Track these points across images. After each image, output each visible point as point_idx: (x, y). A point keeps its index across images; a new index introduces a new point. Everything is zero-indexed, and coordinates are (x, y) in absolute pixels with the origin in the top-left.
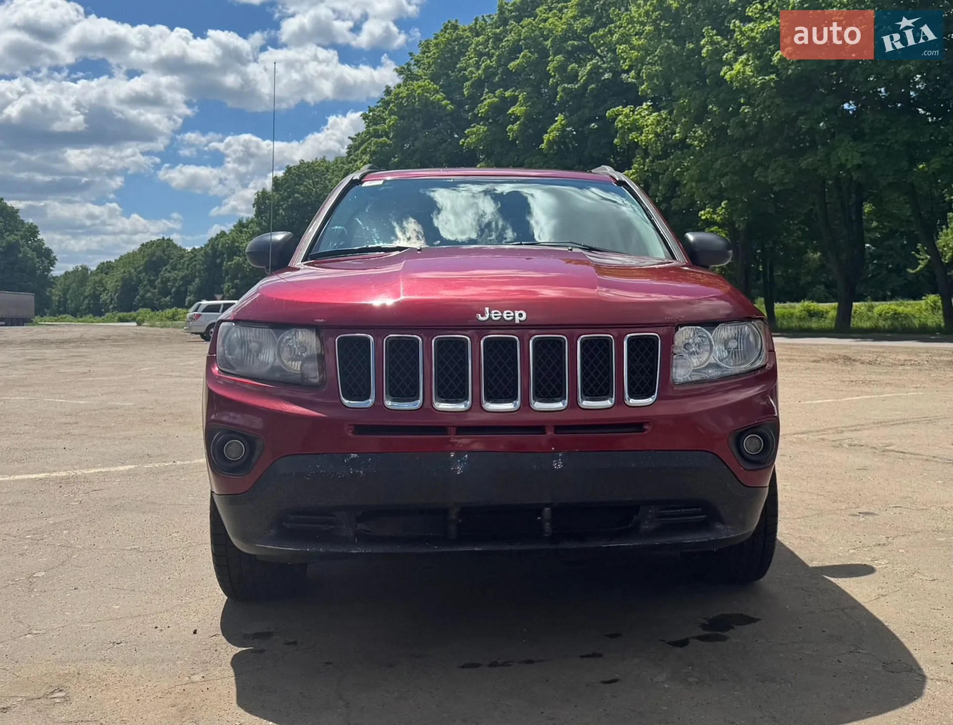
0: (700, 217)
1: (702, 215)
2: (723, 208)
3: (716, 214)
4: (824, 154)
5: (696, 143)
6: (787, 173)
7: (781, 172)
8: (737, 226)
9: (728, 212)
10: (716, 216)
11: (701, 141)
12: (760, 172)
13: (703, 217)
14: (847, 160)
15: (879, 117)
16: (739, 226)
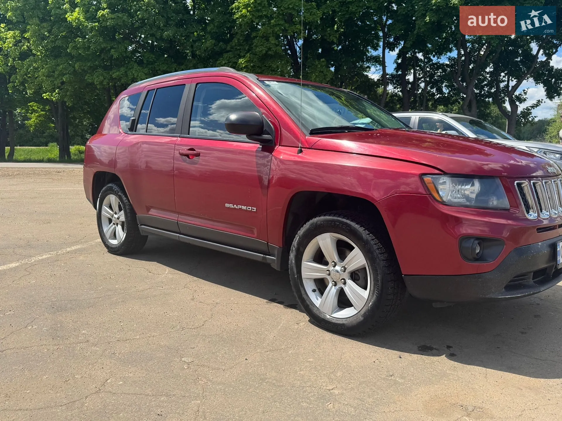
0: (43, 97)
1: (44, 96)
2: (56, 93)
3: (53, 96)
4: (124, 71)
5: (39, 54)
6: (105, 79)
7: (101, 78)
8: (67, 104)
9: (60, 96)
10: (53, 97)
11: (42, 53)
12: (89, 76)
13: (45, 98)
14: (138, 76)
15: (151, 56)
16: (69, 104)
